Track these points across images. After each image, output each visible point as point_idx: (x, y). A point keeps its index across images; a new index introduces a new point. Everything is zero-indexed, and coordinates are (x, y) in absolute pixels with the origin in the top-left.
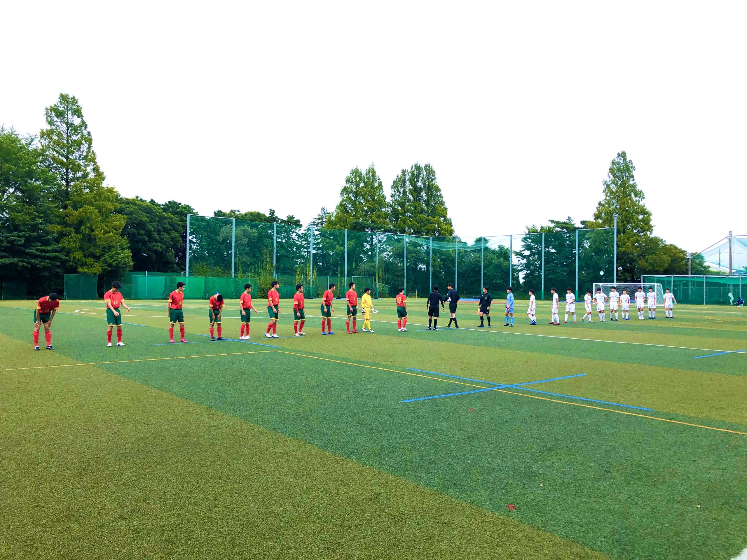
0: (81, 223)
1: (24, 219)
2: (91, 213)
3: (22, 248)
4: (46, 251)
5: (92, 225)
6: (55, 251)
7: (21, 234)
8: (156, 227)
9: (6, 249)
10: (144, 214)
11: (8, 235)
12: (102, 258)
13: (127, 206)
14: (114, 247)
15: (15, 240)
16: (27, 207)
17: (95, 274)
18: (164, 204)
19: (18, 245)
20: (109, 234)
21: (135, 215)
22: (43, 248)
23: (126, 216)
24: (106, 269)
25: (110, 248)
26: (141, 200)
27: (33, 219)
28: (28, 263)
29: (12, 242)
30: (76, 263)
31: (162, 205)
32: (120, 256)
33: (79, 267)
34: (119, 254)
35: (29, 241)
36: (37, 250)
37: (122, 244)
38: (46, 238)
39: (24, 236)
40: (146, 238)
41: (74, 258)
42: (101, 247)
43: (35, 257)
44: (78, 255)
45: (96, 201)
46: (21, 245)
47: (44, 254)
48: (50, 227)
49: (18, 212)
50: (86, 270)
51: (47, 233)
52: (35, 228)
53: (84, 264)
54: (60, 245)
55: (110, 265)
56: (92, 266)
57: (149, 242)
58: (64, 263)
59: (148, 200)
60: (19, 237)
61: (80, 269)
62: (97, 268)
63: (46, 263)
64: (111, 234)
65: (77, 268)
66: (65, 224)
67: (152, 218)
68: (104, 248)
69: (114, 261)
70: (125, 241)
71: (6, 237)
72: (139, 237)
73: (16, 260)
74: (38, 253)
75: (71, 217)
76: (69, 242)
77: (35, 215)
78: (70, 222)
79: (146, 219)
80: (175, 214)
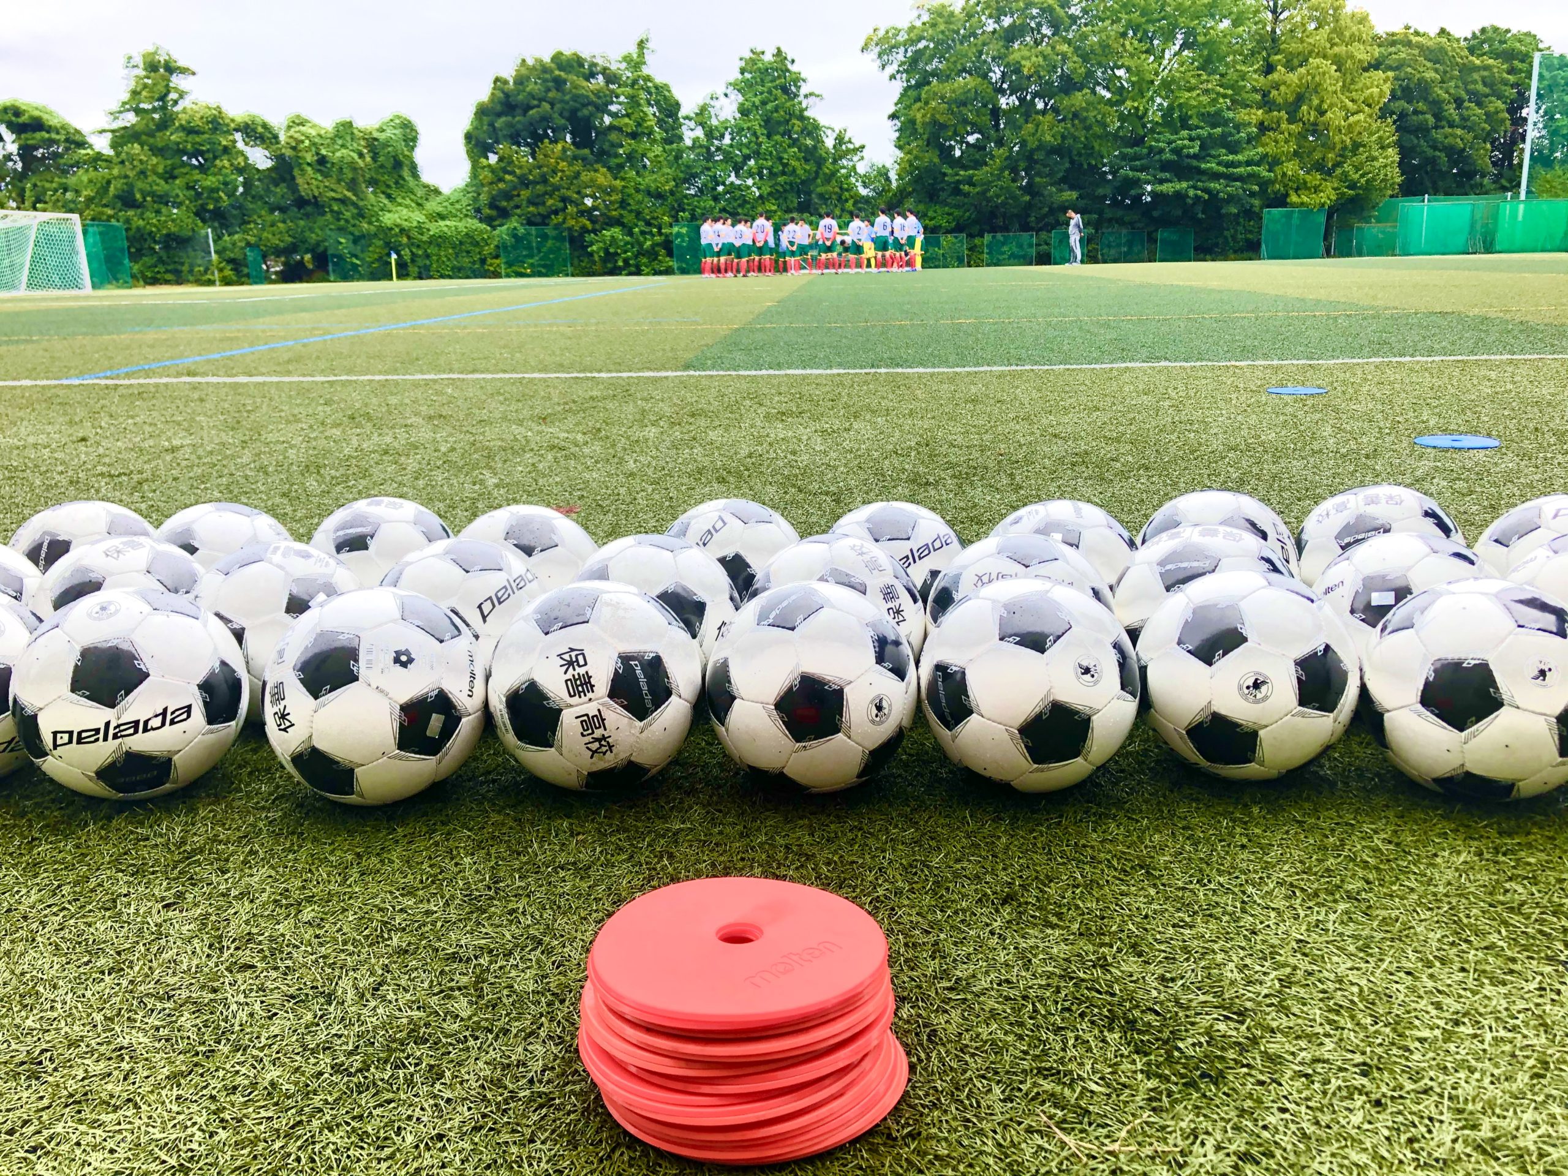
0: (1300, 99)
1: (1200, 102)
2: (1324, 73)
3: (1195, 163)
4: (1238, 164)
5: (1322, 101)
6: (1249, 163)
7: (1193, 133)
8: (1452, 91)
9: (1165, 166)
10: (1429, 64)
11: (1173, 137)
12: (1339, 171)
13: (1393, 49)
14: (1364, 146)
15: (1184, 147)
16: (1205, 77)
17: (1323, 205)
18: (1469, 36)
19: (1188, 156)
20: (1356, 118)
21: (1409, 70)
22: (1231, 157)
23: (1390, 74)
24: (1344, 194)
25: (1356, 146)
26: (1417, 33)
27: (1214, 101)
28: (1204, 190)
29: (1177, 151)
30: (1286, 186)
31: (1466, 39)
32: (1375, 163)
33: (1291, 192)
34: (1374, 159)
35: (1206, 145)
36: (1219, 164)
37: (1380, 138)
38: (1237, 137)
39: (1199, 137)
40: (1430, 119)
41: (1284, 174)
42: (1339, 146)
43: (1216, 176)
44: (1291, 168)
45: (1333, 45)
46: (1195, 156)
47: (1231, 170)
48: (1243, 115)
49: (1190, 90)
50: (1305, 199)
51: (1238, 127)
52: (1215, 119)
53: (1301, 187)
54: (1260, 150)
55: (1353, 186)
56: (1316, 189)
57: (1436, 127)
58: (1264, 184)
59: (1433, 32)
60: (1191, 139)
61: (1294, 198)
62: (1328, 195)
63: (1235, 188)
64: (1361, 116)
65: (1287, 195)
66: (1267, 103)
67: (1445, 72)
68: (1344, 148)
69: (1362, 176)
70: (1388, 130)
71: (1170, 143)
72: (1415, 118)
73: (1184, 185)
74: (1222, 169)
75: (1283, 88)
76: (1276, 141)
77: (1218, 94)
78: (1280, 100)
79: (1430, 75)
80: (1496, 55)
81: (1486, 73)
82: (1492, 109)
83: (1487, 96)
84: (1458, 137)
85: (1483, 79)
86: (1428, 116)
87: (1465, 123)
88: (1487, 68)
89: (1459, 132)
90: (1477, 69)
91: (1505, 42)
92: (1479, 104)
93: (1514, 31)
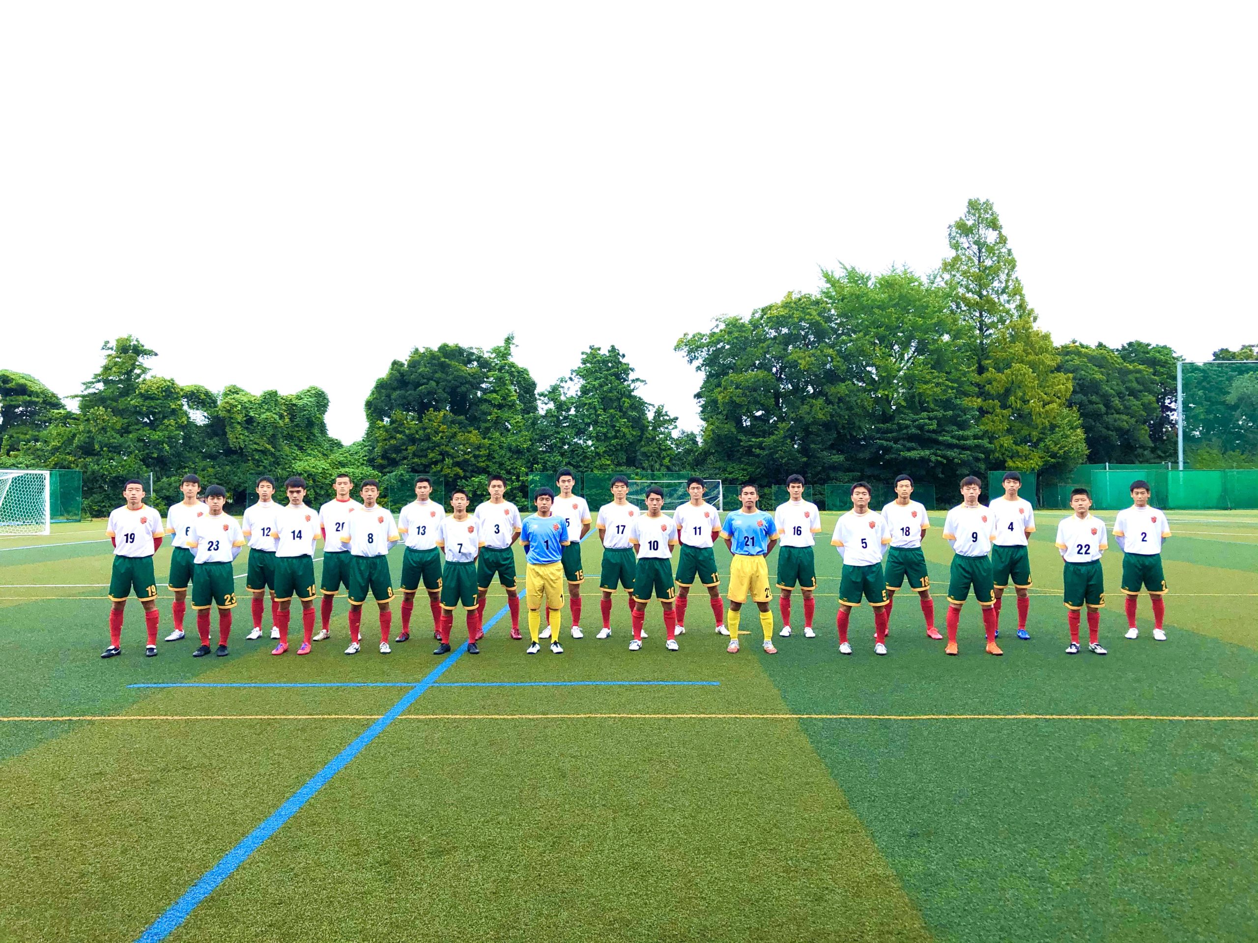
0: (1008, 392)
1: (935, 393)
2: (1025, 374)
3: (934, 436)
4: (966, 438)
5: (1024, 394)
6: (976, 437)
7: (931, 414)
8: (1115, 388)
9: (911, 438)
10: (1096, 369)
11: (917, 417)
12: (1042, 445)
13: (1068, 357)
14: (1059, 427)
15: (926, 424)
16: (936, 374)
17: (1033, 469)
18: (1120, 348)
19: (929, 431)
20: (1051, 406)
21: (1083, 372)
22: (961, 433)
23: (1071, 375)
24: (1048, 461)
25: (1053, 427)
26: (1082, 346)
27: (945, 391)
28: (943, 457)
29: (921, 428)
30: (1003, 454)
31: (1117, 350)
32: (1069, 440)
33: (1008, 459)
34: (1067, 437)
35: (942, 423)
36: (952, 437)
37: (1069, 421)
38: (964, 417)
39: (936, 418)
40: (1103, 409)
41: (1002, 446)
42: (1040, 427)
43: (951, 446)
44: (1007, 441)
45: (1028, 354)
46: (934, 431)
47: (962, 442)
48: (966, 402)
49: (926, 383)
50: (1020, 465)
51: (965, 411)
52: (947, 404)
53: (1014, 455)
54: (982, 427)
55: (1054, 455)
56: (1027, 457)
57: (1107, 414)
58: (987, 452)
59: (1093, 345)
60: (930, 419)
61: (1010, 463)
62: (1036, 461)
63: (966, 455)
64: (1054, 405)
65: (1005, 461)
66: (983, 394)
67: (1108, 374)
68: (1044, 428)
69: (1060, 449)
70: (1073, 416)
71: (914, 421)
72: (1091, 406)
73: (927, 452)
74: (955, 441)
75: (994, 383)
76: (993, 421)
77: (947, 386)
78: (993, 392)
79: (1098, 376)
80: (1143, 363)
81: (1138, 375)
82: (1147, 401)
83: (1141, 391)
84: (1125, 421)
85: (1136, 379)
86: (1101, 406)
87: (1127, 410)
88: (1139, 371)
89: (1125, 417)
90: (1130, 372)
91: (1148, 353)
92: (1136, 397)
93: (1154, 345)
